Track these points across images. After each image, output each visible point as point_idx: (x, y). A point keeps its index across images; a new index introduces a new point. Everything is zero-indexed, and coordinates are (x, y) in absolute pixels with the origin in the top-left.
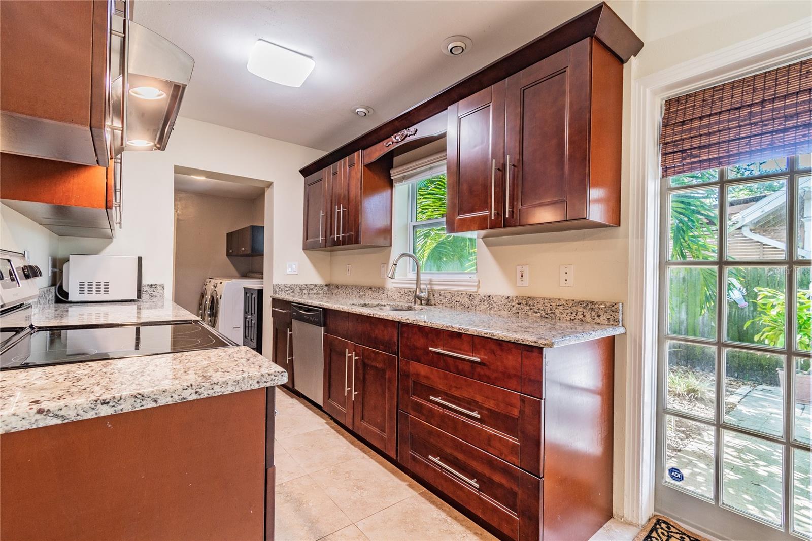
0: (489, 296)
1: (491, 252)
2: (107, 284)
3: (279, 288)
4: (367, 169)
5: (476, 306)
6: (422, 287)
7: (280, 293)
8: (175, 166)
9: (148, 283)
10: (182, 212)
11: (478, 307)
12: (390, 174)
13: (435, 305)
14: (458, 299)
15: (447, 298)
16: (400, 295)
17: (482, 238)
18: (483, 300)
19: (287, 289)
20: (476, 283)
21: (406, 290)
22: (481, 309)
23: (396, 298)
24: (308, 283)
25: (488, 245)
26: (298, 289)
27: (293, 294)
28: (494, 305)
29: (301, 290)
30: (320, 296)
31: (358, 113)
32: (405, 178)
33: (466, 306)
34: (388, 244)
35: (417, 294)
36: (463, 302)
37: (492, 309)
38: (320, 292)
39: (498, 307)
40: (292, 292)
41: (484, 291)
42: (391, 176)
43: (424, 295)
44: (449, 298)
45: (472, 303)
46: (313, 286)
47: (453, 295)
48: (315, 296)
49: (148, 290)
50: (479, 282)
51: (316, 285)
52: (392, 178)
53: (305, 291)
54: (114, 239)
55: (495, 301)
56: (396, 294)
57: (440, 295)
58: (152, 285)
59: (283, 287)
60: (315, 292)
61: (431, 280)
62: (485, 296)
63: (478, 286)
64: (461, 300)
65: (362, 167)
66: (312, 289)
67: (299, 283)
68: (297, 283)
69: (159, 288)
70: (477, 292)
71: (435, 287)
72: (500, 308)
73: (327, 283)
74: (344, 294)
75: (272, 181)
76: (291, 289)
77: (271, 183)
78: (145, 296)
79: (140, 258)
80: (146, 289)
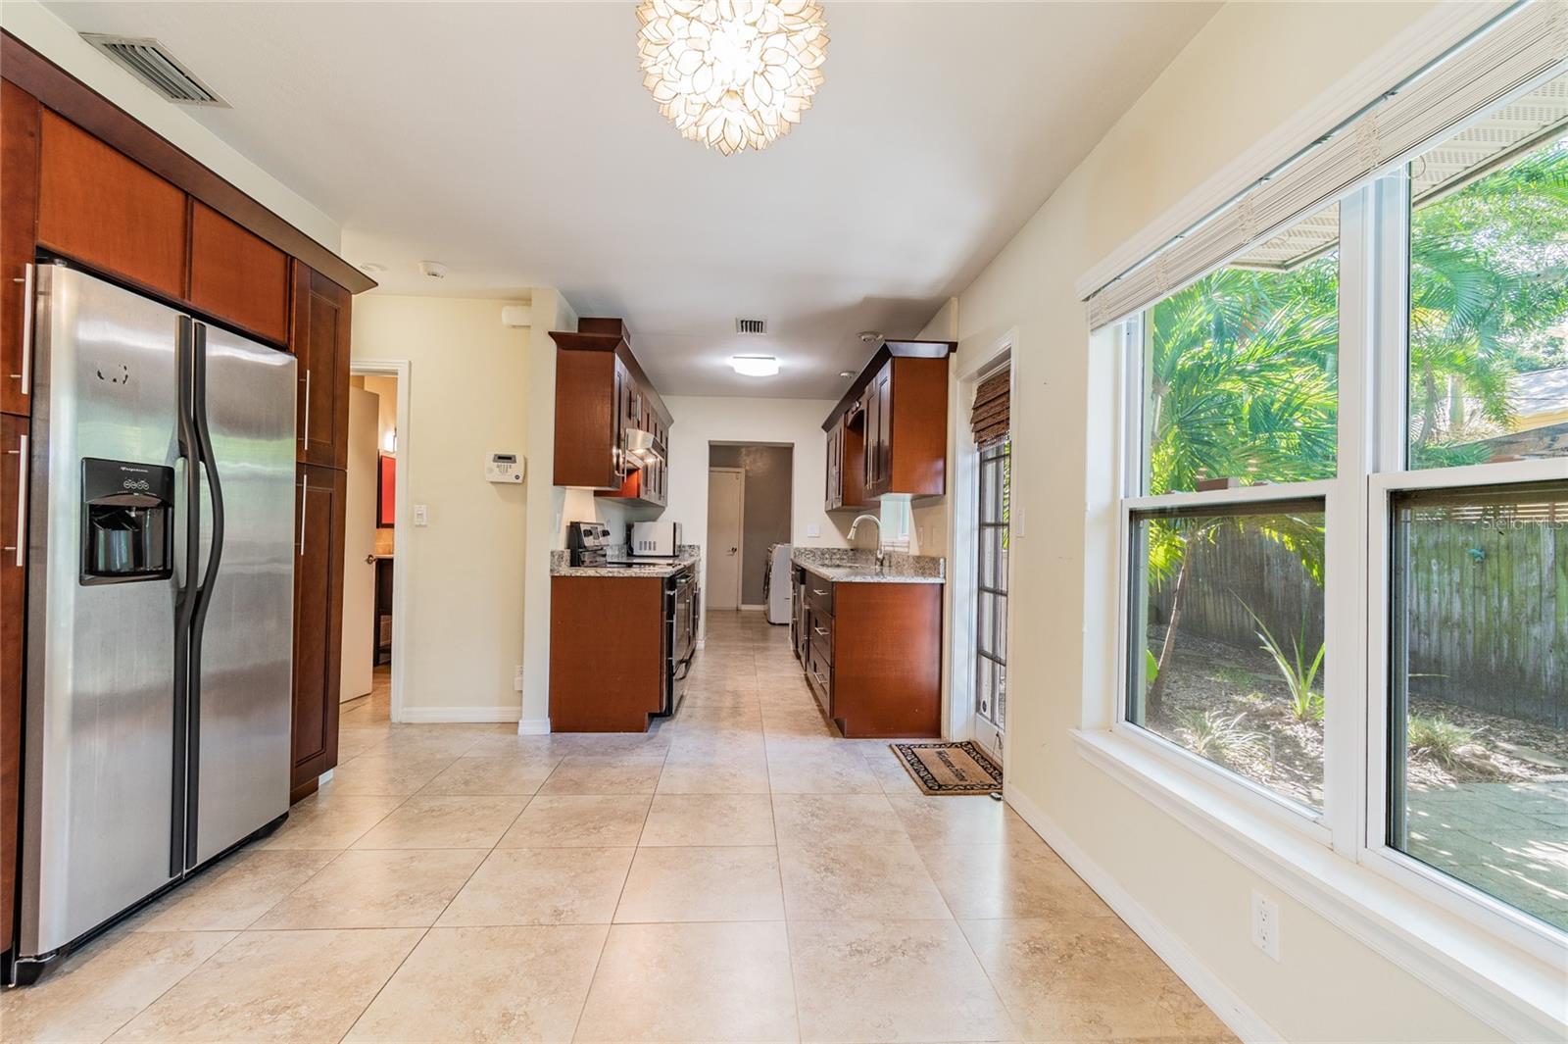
2: (654, 543)
3: (800, 552)
7: (801, 557)
8: (710, 442)
9: (690, 545)
10: (750, 468)
19: (808, 553)
20: (907, 545)
24: (830, 547)
26: (820, 553)
29: (823, 554)
38: (844, 557)
40: (813, 557)
46: (836, 551)
49: (690, 550)
51: (839, 550)
53: (827, 556)
54: (667, 509)
58: (693, 547)
59: (804, 551)
60: (837, 557)
65: (845, 429)
66: (834, 554)
67: (820, 547)
68: (818, 547)
69: (696, 550)
73: (853, 547)
76: (812, 552)
77: (793, 444)
78: (687, 555)
79: (675, 524)
80: (687, 548)
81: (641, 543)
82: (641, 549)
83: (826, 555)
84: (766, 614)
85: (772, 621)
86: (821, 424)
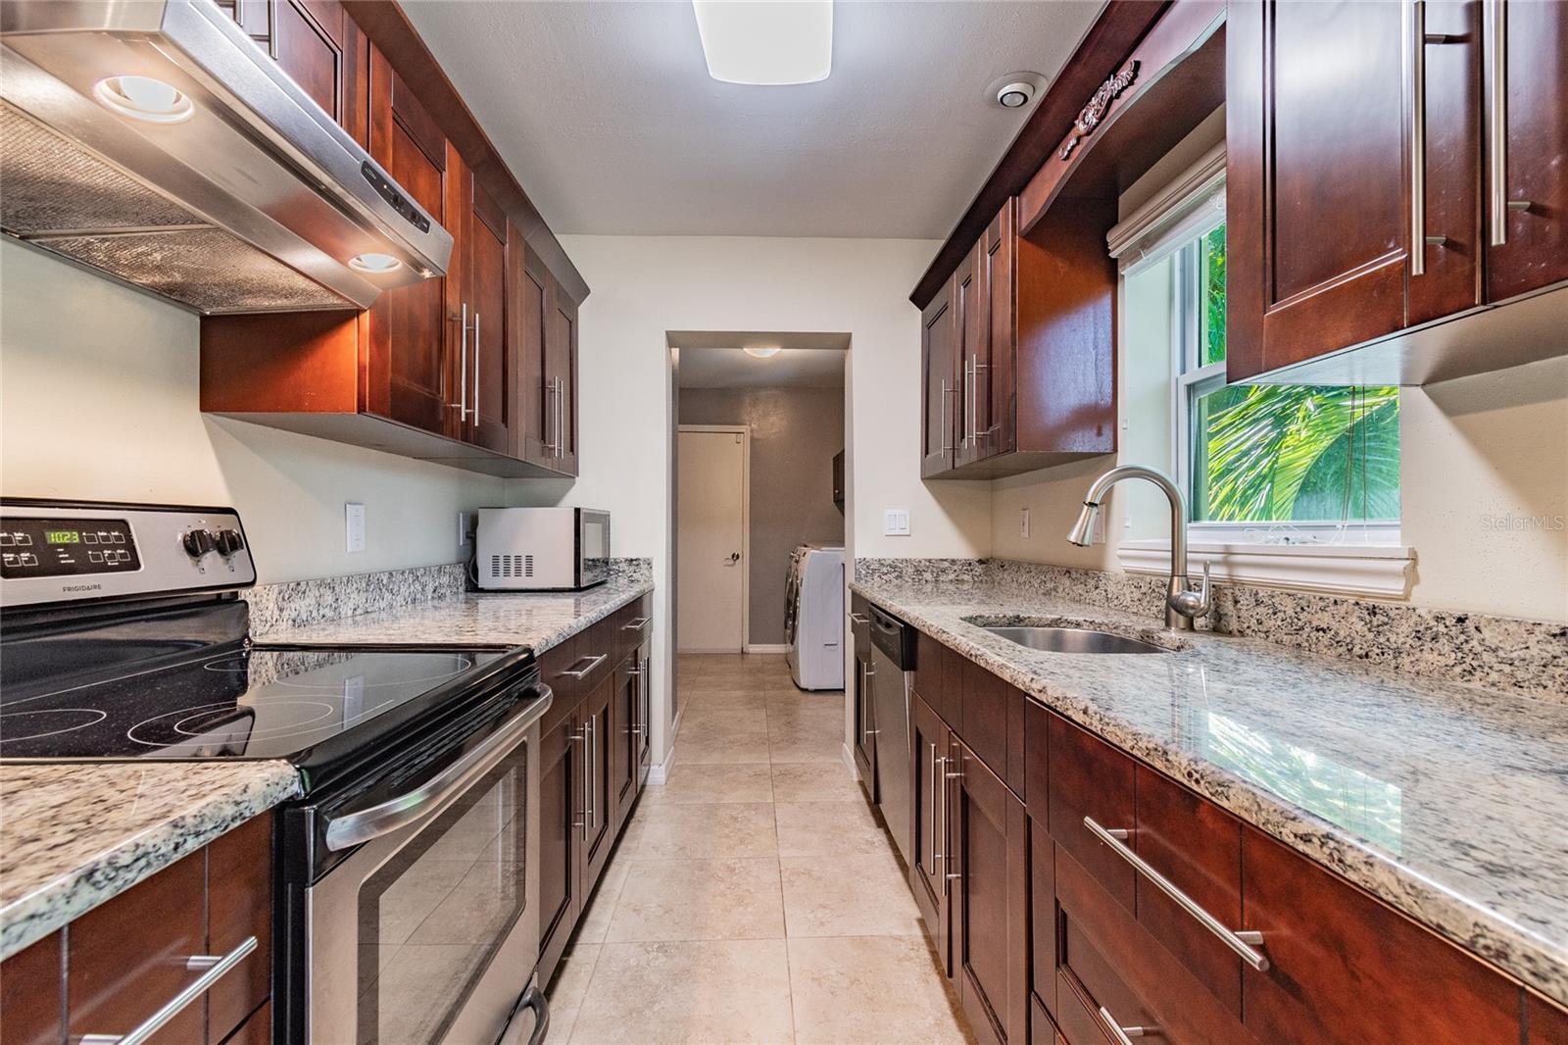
0: (1461, 620)
1: (1464, 431)
2: (529, 558)
3: (868, 567)
4: (1030, 245)
5: (1398, 652)
6: (1194, 570)
7: (869, 579)
8: (667, 332)
9: (626, 557)
10: (759, 425)
11: (1405, 660)
12: (1106, 244)
13: (1241, 633)
14: (1324, 620)
15: (1280, 615)
16: (1137, 595)
17: (1423, 385)
18: (1429, 635)
19: (885, 570)
20: (1400, 566)
21: (1154, 579)
22: (1422, 666)
23: (1127, 601)
24: (935, 555)
25: (1449, 408)
26: (911, 570)
27: (898, 582)
28: (1487, 657)
29: (919, 572)
30: (966, 587)
31: (1004, 101)
32: (1147, 243)
33: (1357, 650)
34: (1109, 448)
35: (1175, 593)
36: (1342, 633)
37: (1478, 674)
38: (966, 577)
39: (1507, 669)
40: (897, 578)
41: (1433, 596)
42: (1109, 251)
43: (1197, 599)
44: (1290, 612)
45: (1382, 639)
46: (947, 564)
47: (1304, 603)
48: (951, 587)
49: (626, 568)
50: (1414, 558)
51: (953, 562)
52: (1113, 255)
53: (928, 576)
54: (577, 479)
55: (1493, 642)
56: (1127, 590)
57: (1258, 603)
58: (632, 560)
59: (875, 566)
60: (952, 576)
61: (1228, 551)
62: (1439, 619)
63: (1411, 576)
64: (1335, 625)
65: (1014, 241)
66: (944, 569)
67: (913, 557)
68: (908, 557)
69: (644, 566)
70: (1406, 598)
71: (1245, 574)
72: (1520, 675)
73: (982, 557)
74: (1015, 585)
75: (848, 331)
76: (895, 569)
77: (851, 334)
78: (623, 581)
79: (577, 511)
80: (624, 566)
81: (496, 558)
82: (496, 573)
83: (928, 574)
84: (789, 663)
85: (803, 685)
86: (910, 291)
